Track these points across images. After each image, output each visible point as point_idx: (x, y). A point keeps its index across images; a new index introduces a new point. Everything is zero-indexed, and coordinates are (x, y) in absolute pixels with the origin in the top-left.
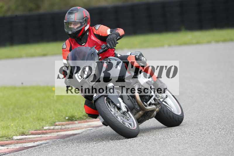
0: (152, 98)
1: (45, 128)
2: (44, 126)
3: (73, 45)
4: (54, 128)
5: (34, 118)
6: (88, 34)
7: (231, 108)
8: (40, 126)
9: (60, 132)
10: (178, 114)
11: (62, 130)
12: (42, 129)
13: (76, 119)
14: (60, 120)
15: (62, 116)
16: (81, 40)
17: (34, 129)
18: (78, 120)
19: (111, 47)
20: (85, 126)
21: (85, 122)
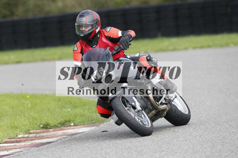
0: (163, 98)
1: (19, 136)
2: (18, 134)
3: (84, 47)
4: (28, 136)
5: (8, 126)
6: (99, 36)
7: (208, 115)
8: (14, 134)
9: (35, 140)
10: (186, 113)
11: (36, 138)
12: (16, 137)
13: (51, 127)
14: (34, 128)
15: (36, 124)
16: (92, 42)
17: (8, 138)
18: (52, 128)
19: (124, 48)
20: (60, 134)
21: (60, 130)
